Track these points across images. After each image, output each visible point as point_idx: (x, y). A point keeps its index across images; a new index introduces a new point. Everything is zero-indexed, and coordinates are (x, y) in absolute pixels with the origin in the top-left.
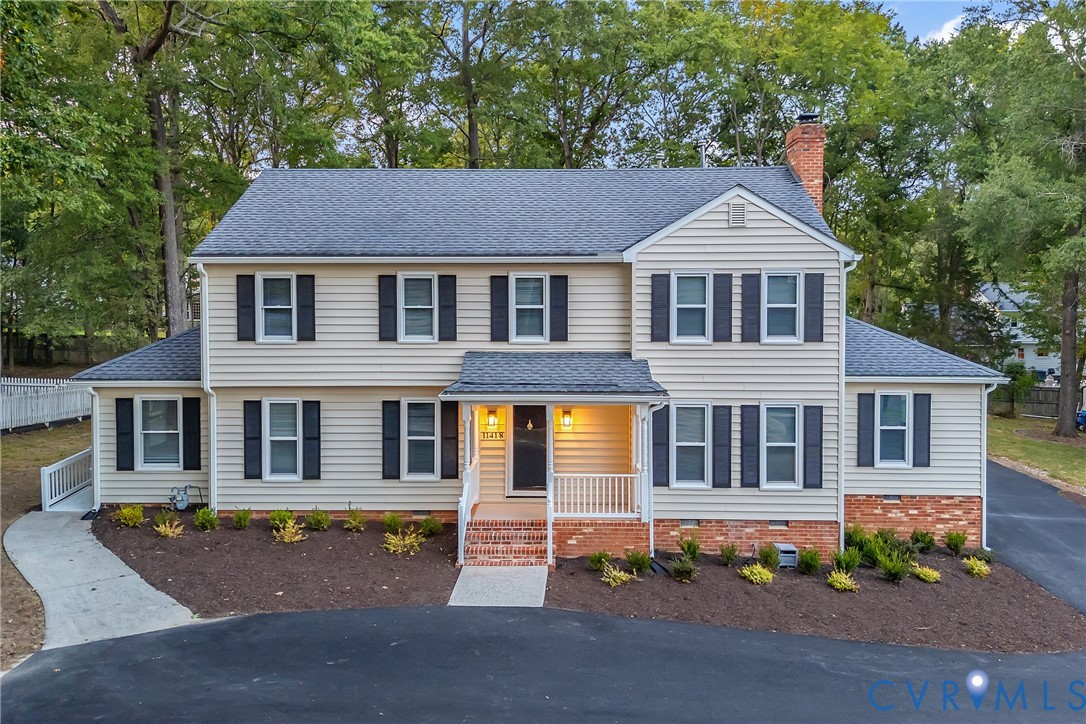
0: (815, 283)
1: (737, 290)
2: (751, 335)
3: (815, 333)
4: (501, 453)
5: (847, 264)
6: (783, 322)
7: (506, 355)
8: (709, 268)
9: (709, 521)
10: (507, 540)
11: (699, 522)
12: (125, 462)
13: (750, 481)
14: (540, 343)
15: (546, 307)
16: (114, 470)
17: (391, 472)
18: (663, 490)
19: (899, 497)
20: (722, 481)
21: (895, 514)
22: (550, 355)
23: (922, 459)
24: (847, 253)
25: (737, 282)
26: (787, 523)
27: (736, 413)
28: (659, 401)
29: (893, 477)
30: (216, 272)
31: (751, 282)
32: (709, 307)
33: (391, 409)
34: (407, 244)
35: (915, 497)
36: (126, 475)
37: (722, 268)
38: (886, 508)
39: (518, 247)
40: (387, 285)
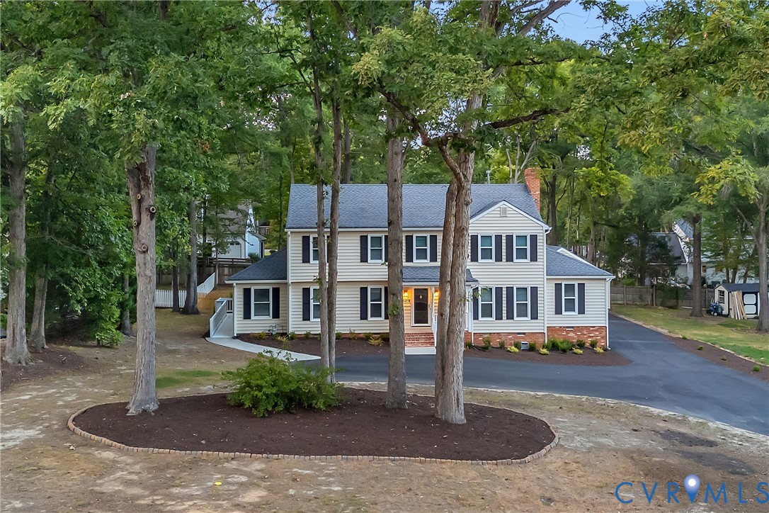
0: (534, 238)
1: (504, 241)
2: (510, 259)
3: (534, 258)
4: (409, 308)
5: (546, 231)
6: (522, 253)
7: (412, 267)
8: (493, 233)
9: (494, 333)
10: (418, 339)
11: (490, 333)
12: (247, 315)
13: (510, 317)
14: (426, 262)
15: (428, 248)
16: (242, 319)
17: (364, 316)
18: (476, 321)
19: (573, 327)
20: (499, 317)
21: (571, 334)
22: (430, 267)
23: (582, 311)
24: (546, 227)
25: (504, 238)
26: (524, 333)
27: (504, 290)
28: (474, 285)
29: (570, 319)
30: (293, 235)
31: (510, 238)
32: (493, 248)
33: (364, 291)
34: (372, 223)
35: (579, 327)
36: (247, 321)
37: (498, 233)
38: (568, 332)
39: (417, 224)
40: (364, 240)
